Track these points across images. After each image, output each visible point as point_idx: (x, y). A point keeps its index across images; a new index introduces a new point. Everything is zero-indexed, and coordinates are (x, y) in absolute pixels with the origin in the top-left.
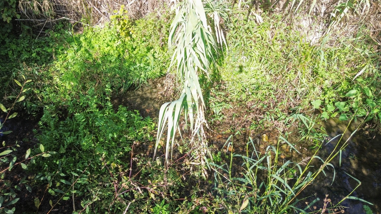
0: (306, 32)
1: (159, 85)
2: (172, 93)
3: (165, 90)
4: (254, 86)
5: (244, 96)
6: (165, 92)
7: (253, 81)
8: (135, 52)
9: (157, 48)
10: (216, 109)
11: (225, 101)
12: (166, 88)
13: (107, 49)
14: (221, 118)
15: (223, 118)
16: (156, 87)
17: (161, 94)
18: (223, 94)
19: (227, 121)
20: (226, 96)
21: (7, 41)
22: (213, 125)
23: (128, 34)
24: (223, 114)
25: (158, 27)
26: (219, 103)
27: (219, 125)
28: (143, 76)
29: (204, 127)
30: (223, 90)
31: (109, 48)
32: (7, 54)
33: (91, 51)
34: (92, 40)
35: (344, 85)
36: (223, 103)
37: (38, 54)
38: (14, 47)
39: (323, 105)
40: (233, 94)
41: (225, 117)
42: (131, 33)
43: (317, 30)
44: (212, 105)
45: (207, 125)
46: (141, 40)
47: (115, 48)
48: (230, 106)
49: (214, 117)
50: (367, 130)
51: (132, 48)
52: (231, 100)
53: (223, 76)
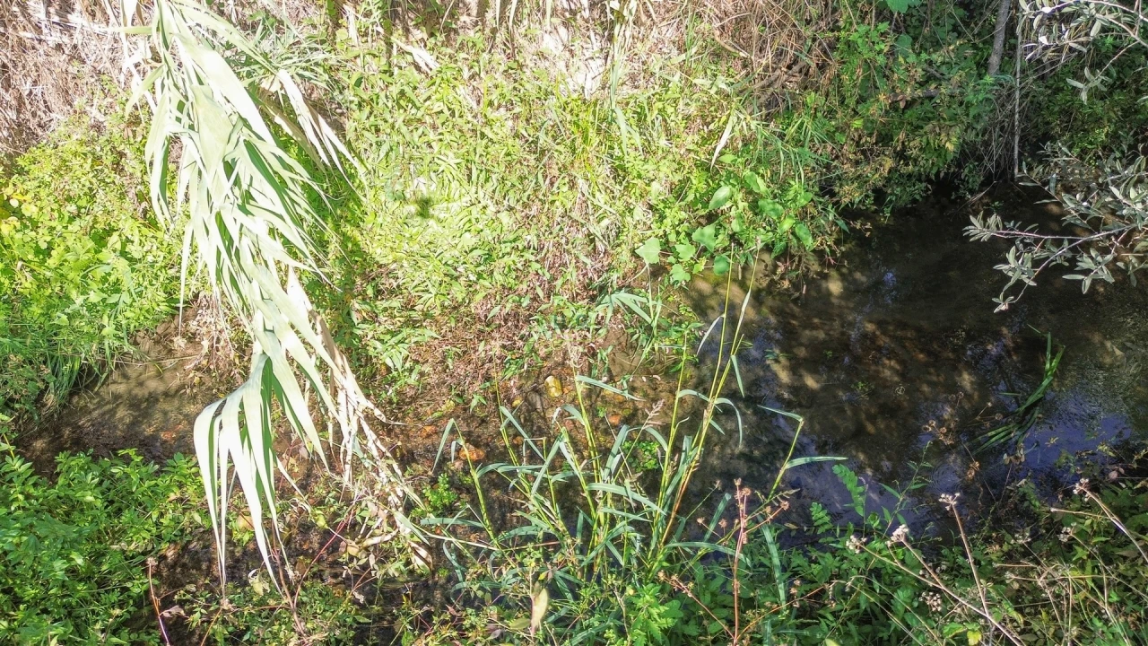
0: (561, 65)
1: (179, 342)
2: (233, 354)
3: (205, 350)
4: (478, 252)
5: (459, 292)
6: (208, 356)
7: (469, 240)
8: (52, 262)
9: (129, 227)
10: (392, 356)
11: (412, 323)
12: (206, 343)
14: (415, 376)
15: (422, 374)
16: (170, 352)
17: (198, 369)
18: (396, 303)
19: (433, 379)
20: (409, 306)
22: (398, 406)
23: (6, 209)
24: (417, 362)
25: (108, 160)
26: (393, 334)
27: (414, 399)
28: (109, 330)
29: (369, 418)
30: (392, 292)
35: (698, 183)
36: (406, 331)
39: (667, 249)
40: (426, 296)
41: (427, 368)
42: (14, 203)
43: (588, 54)
44: (374, 348)
45: (377, 412)
46: (61, 217)
48: (429, 333)
49: (394, 380)
50: (782, 278)
51: (38, 251)
52: (426, 315)
53: (378, 252)
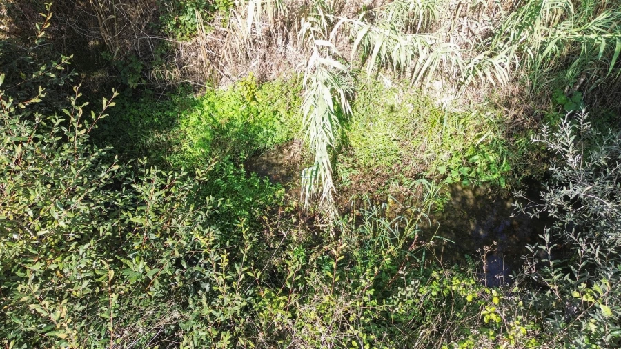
0: (439, 93)
1: (285, 151)
2: (299, 159)
3: (292, 155)
4: (382, 151)
5: (372, 162)
6: (292, 157)
7: (380, 147)
8: (259, 116)
9: (283, 112)
10: (344, 175)
11: (354, 168)
12: (292, 153)
13: (231, 114)
14: (349, 184)
15: (351, 184)
16: (282, 152)
17: (288, 160)
18: (351, 159)
19: (353, 186)
20: (354, 162)
21: (127, 105)
22: (342, 191)
23: (254, 98)
24: (351, 180)
25: (285, 92)
26: (347, 169)
27: (347, 190)
28: (269, 141)
29: (333, 192)
30: (351, 155)
31: (234, 112)
32: (128, 119)
33: (214, 115)
34: (215, 104)
35: (470, 151)
36: (351, 169)
37: (160, 118)
38: (135, 111)
39: (449, 170)
40: (361, 160)
41: (353, 183)
42: (256, 97)
43: (450, 92)
44: (340, 171)
45: (335, 190)
46: (266, 105)
47: (239, 113)
48: (356, 172)
49: (342, 183)
50: (489, 194)
51: (257, 112)
52: (359, 166)
53: (352, 142)
